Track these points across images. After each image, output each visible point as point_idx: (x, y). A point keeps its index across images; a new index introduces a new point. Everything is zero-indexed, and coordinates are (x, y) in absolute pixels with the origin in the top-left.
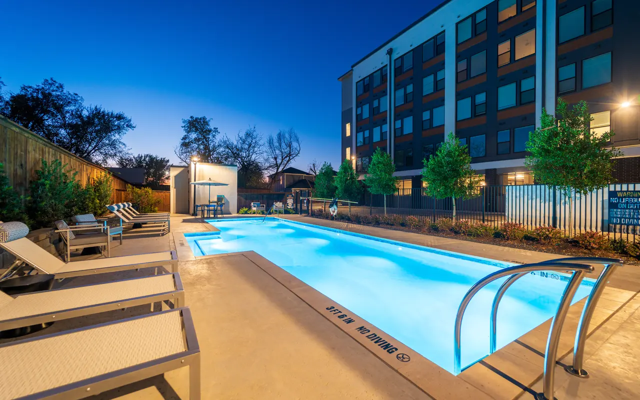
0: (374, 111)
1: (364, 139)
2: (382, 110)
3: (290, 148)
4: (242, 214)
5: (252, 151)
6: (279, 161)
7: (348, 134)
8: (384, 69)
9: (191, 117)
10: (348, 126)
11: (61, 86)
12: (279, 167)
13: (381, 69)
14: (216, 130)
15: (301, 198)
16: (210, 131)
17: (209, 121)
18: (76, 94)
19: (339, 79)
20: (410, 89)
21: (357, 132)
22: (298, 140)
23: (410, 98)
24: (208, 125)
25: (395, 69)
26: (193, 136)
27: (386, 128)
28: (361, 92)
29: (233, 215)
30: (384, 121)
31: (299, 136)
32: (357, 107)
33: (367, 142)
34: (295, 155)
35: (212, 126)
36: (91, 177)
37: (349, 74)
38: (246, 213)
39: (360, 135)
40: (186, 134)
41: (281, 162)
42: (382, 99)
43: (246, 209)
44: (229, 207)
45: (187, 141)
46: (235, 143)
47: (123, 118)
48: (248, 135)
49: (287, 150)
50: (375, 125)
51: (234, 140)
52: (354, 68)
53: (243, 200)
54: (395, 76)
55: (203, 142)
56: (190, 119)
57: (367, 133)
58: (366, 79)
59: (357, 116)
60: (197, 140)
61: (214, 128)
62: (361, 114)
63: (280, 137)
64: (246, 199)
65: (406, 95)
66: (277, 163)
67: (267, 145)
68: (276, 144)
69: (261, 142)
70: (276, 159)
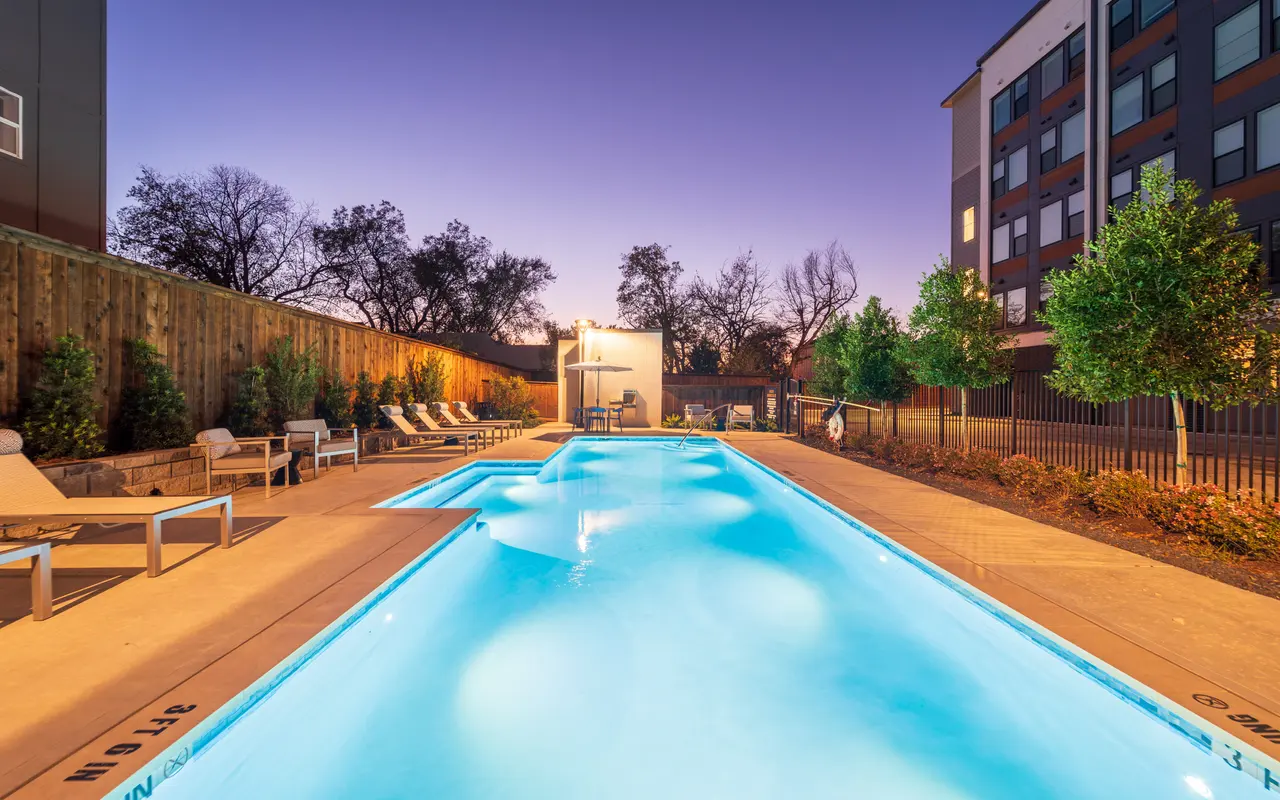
0: (1042, 163)
1: (1013, 242)
2: (1067, 154)
3: (831, 285)
4: (670, 427)
5: (746, 300)
6: (808, 316)
7: (969, 234)
8: (1073, 41)
9: (636, 248)
10: (969, 216)
11: (466, 229)
12: (808, 329)
13: (1065, 44)
14: (677, 266)
15: (788, 396)
16: (665, 269)
17: (665, 249)
18: (484, 238)
19: (942, 104)
20: (1165, 71)
21: (992, 227)
22: (851, 267)
23: (1164, 100)
24: (662, 258)
25: (1112, 30)
26: (638, 280)
27: (1080, 202)
28: (1004, 120)
29: (652, 429)
30: (1076, 184)
31: (853, 257)
32: (993, 162)
33: (1021, 249)
34: (843, 302)
35: (669, 260)
36: (416, 360)
37: (972, 83)
38: (676, 426)
39: (1002, 235)
40: (625, 280)
41: (813, 320)
42: (1069, 127)
43: (677, 418)
44: (645, 412)
45: (626, 292)
46: (716, 288)
47: (541, 265)
48: (740, 268)
49: (823, 292)
50: (1046, 199)
51: (713, 282)
52: (983, 66)
53: (673, 398)
54: (1112, 48)
55: (652, 291)
56: (633, 252)
57: (1021, 226)
58: (1018, 84)
59: (993, 184)
60: (643, 288)
61: (674, 263)
62: (1005, 178)
63: (811, 266)
64: (680, 398)
65: (1150, 95)
66: (803, 322)
67: (782, 284)
68: (803, 281)
69: (765, 282)
70: (801, 312)
